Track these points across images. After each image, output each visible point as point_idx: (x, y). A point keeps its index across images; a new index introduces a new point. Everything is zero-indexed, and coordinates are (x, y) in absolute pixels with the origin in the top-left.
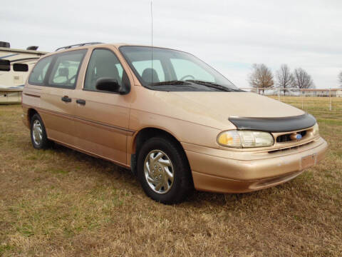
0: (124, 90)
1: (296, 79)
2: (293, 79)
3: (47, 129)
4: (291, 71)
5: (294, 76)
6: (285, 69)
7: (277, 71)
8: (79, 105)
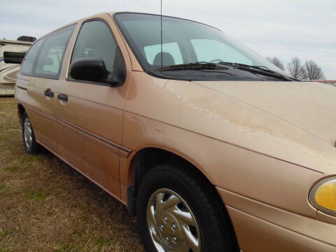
0: (115, 79)
1: (307, 72)
2: (304, 71)
3: (35, 131)
4: (302, 64)
5: (305, 68)
6: (296, 62)
7: (289, 64)
8: (61, 102)
